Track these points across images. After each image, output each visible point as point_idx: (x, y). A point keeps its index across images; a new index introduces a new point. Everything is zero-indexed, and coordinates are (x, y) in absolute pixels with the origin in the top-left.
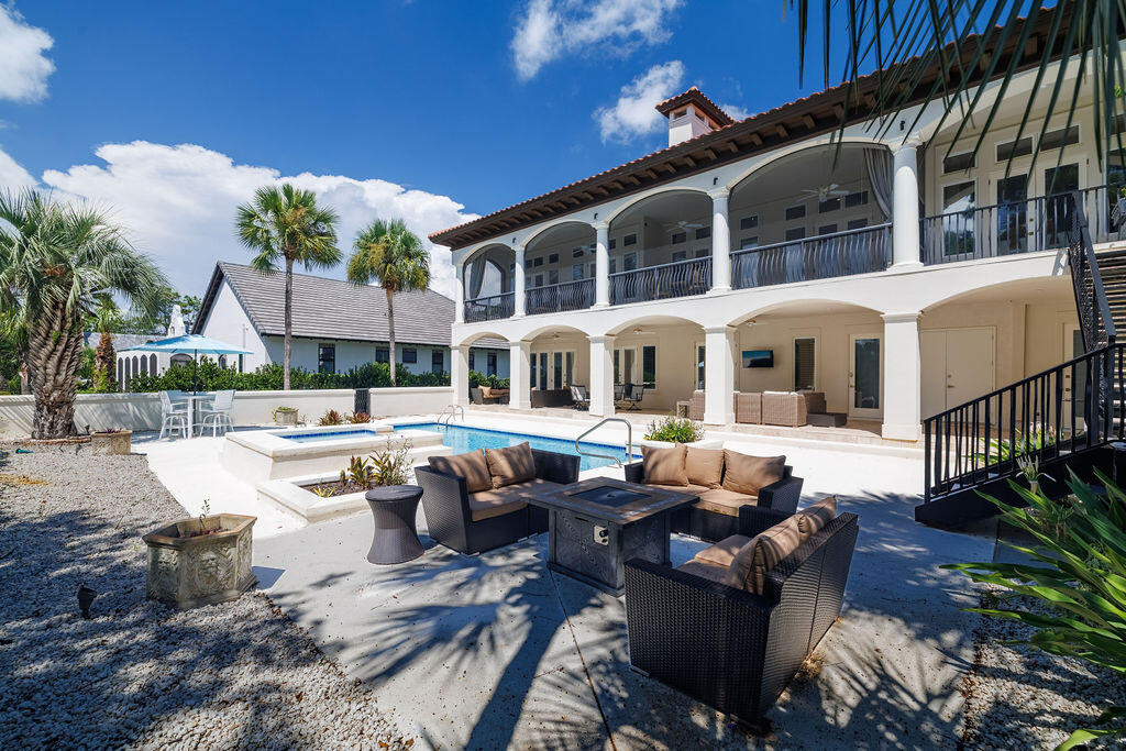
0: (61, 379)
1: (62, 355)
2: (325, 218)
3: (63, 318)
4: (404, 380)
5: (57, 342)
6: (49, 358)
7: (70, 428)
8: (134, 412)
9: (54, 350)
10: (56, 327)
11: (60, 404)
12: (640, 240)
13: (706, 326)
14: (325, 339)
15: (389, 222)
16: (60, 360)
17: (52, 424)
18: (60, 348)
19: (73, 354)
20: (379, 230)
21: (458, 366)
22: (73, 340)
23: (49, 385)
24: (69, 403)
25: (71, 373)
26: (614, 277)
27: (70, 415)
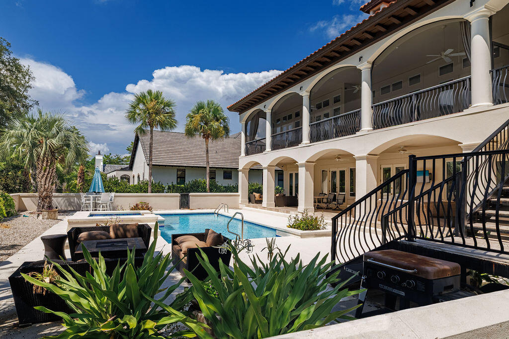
0: (46, 186)
1: (47, 177)
2: (168, 105)
3: (47, 161)
4: (214, 188)
5: (45, 171)
6: (42, 177)
7: (50, 207)
8: (77, 202)
9: (44, 174)
10: (45, 165)
11: (46, 197)
12: (342, 99)
13: (356, 155)
14: (179, 166)
15: (206, 102)
16: (46, 178)
17: (43, 205)
18: (46, 174)
19: (51, 176)
20: (200, 107)
21: (242, 180)
22: (51, 170)
23: (42, 189)
24: (50, 197)
25: (50, 184)
26: (312, 125)
27: (50, 202)
